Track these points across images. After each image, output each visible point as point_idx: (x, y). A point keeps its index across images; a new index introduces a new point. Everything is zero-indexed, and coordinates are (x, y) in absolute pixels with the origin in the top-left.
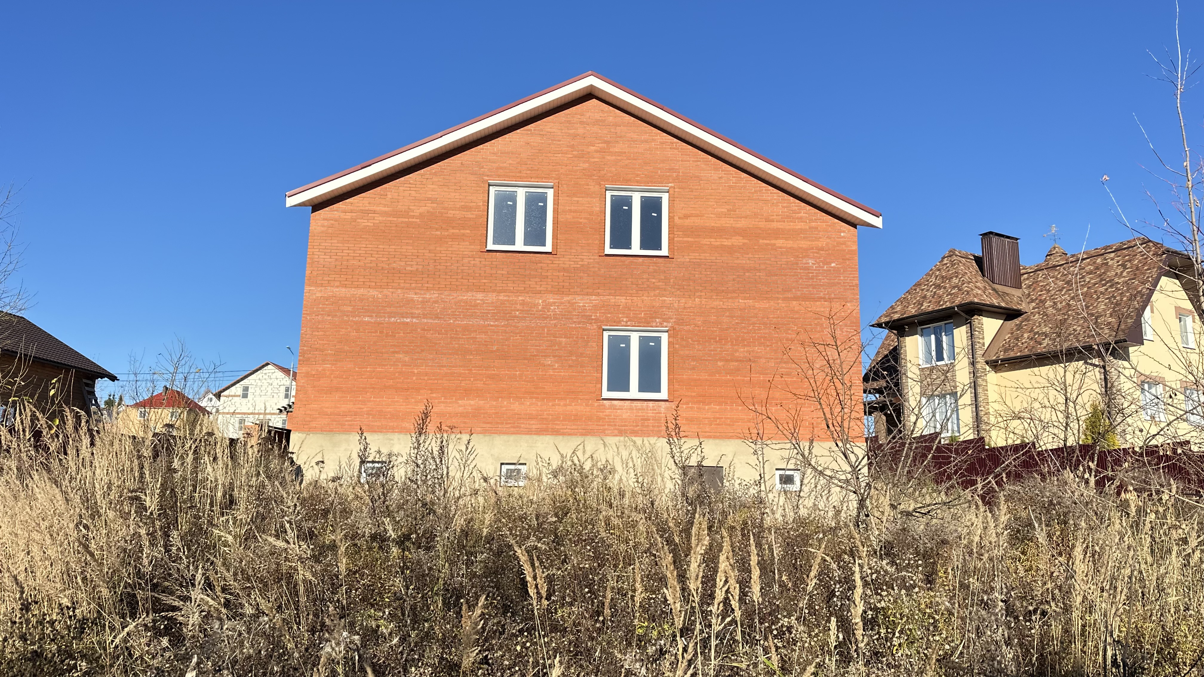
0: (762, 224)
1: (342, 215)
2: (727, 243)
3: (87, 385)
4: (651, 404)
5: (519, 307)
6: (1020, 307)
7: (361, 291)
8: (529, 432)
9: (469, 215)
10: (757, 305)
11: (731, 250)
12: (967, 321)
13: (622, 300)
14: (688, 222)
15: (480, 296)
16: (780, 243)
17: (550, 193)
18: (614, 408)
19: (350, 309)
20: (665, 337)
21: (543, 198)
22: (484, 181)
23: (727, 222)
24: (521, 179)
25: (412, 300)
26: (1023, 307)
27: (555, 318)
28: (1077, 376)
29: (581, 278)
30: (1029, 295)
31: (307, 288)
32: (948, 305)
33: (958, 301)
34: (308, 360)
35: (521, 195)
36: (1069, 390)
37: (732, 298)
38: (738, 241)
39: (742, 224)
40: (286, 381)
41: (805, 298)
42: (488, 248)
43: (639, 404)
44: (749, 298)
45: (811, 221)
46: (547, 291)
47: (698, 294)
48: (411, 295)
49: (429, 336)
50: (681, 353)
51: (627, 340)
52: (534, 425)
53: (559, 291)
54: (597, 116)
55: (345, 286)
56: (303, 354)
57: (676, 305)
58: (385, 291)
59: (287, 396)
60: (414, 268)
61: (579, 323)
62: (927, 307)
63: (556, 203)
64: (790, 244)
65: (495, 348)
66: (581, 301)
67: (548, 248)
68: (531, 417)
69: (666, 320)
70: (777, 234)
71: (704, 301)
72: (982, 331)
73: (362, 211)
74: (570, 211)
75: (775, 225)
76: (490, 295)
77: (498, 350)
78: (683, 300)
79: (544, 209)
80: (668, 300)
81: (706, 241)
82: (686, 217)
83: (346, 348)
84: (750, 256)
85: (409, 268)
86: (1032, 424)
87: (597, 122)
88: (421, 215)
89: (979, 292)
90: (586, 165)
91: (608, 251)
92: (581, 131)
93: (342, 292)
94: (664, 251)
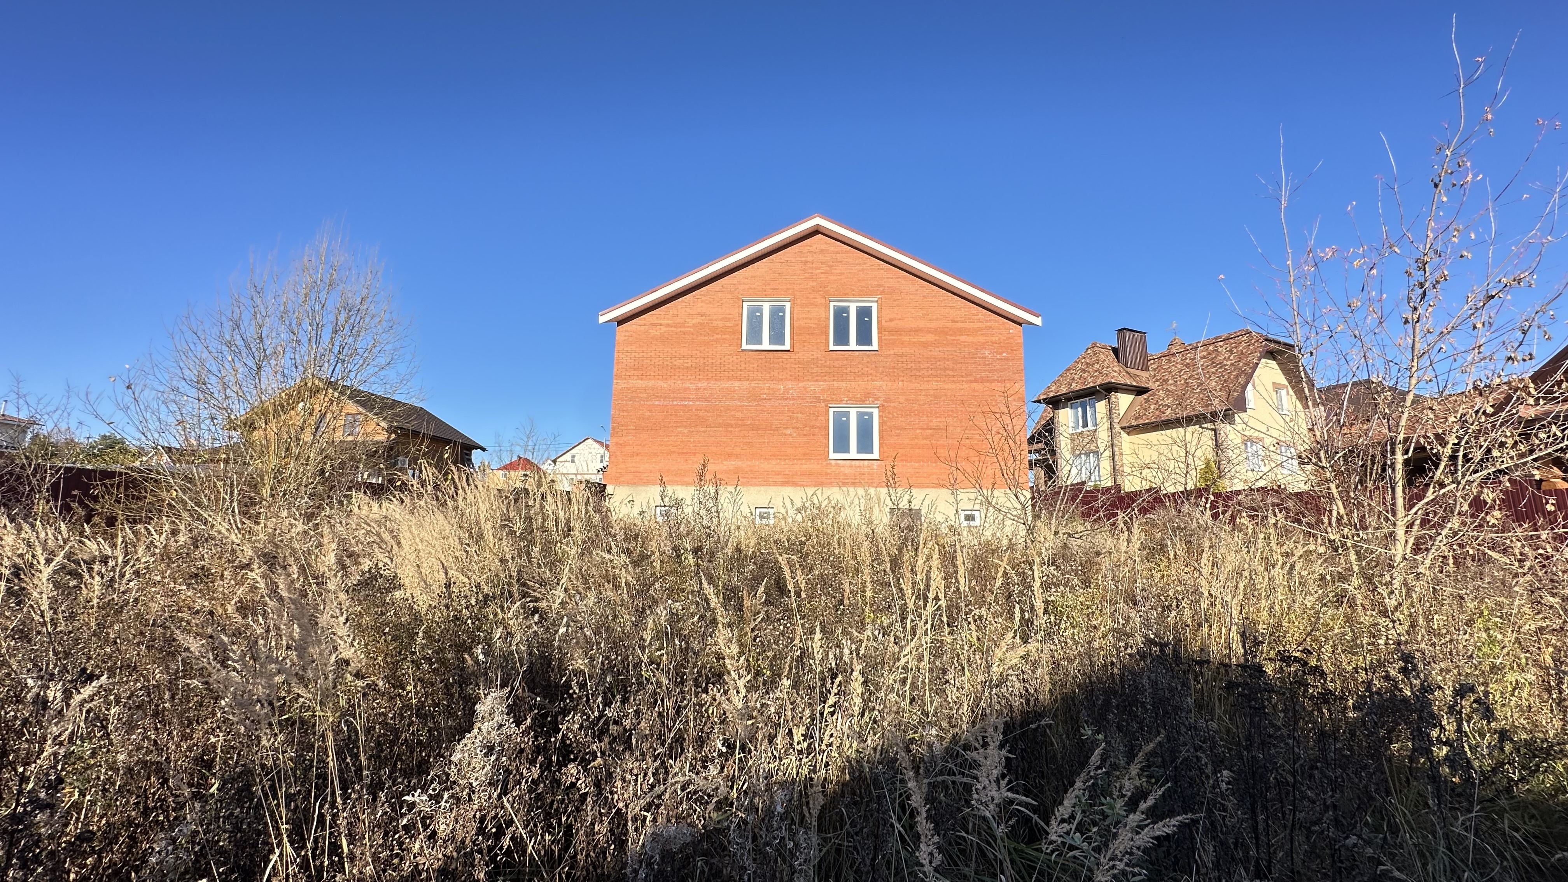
0: (949, 325)
1: (638, 327)
2: (923, 339)
3: (467, 454)
4: (866, 463)
5: (766, 391)
6: (1147, 385)
7: (651, 383)
8: (775, 484)
9: (728, 324)
10: (946, 386)
11: (925, 345)
12: (1106, 397)
13: (843, 385)
14: (892, 324)
15: (737, 384)
16: (963, 338)
17: (788, 306)
18: (839, 466)
19: (645, 395)
20: (876, 412)
21: (782, 309)
22: (739, 299)
23: (921, 324)
24: (766, 295)
25: (688, 388)
26: (1150, 385)
27: (794, 399)
28: (1195, 435)
29: (812, 368)
30: (1155, 376)
31: (615, 382)
32: (1092, 385)
33: (1099, 382)
34: (617, 433)
35: (766, 308)
36: (1188, 446)
37: (928, 381)
38: (930, 338)
39: (934, 324)
40: (602, 450)
41: (982, 380)
42: (743, 348)
43: (857, 463)
44: (940, 381)
45: (987, 321)
46: (786, 380)
47: (901, 379)
48: (688, 384)
49: (701, 414)
50: (888, 423)
51: (847, 414)
52: (780, 479)
53: (797, 379)
54: (824, 247)
55: (642, 379)
56: (613, 428)
57: (884, 387)
58: (669, 382)
59: (602, 461)
60: (689, 365)
61: (811, 402)
62: (1076, 387)
63: (792, 313)
64: (971, 339)
65: (749, 422)
66: (813, 386)
67: (787, 346)
68: (778, 474)
69: (877, 399)
70: (961, 331)
71: (905, 384)
72: (1118, 405)
73: (652, 324)
74: (803, 318)
75: (960, 325)
76: (744, 383)
77: (751, 424)
78: (889, 384)
79: (783, 317)
80: (879, 384)
81: (907, 338)
82: (891, 320)
83: (643, 424)
84: (941, 349)
85: (686, 365)
86: (1159, 473)
87: (822, 252)
88: (694, 326)
89: (1116, 374)
90: (814, 284)
91: (832, 347)
92: (810, 259)
93: (639, 383)
94: (875, 346)
